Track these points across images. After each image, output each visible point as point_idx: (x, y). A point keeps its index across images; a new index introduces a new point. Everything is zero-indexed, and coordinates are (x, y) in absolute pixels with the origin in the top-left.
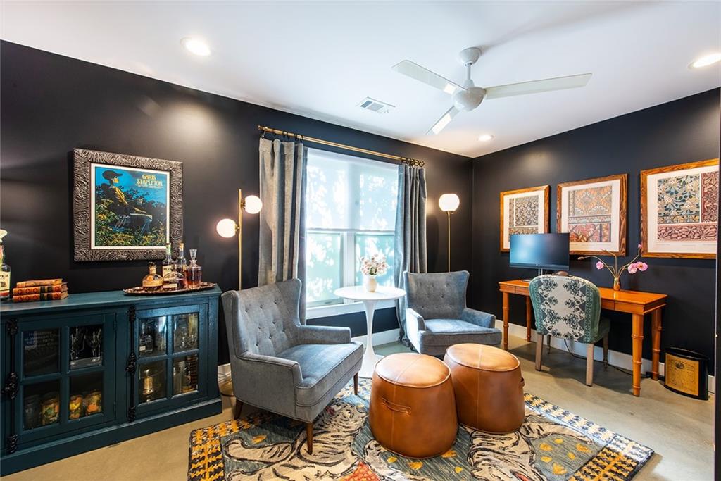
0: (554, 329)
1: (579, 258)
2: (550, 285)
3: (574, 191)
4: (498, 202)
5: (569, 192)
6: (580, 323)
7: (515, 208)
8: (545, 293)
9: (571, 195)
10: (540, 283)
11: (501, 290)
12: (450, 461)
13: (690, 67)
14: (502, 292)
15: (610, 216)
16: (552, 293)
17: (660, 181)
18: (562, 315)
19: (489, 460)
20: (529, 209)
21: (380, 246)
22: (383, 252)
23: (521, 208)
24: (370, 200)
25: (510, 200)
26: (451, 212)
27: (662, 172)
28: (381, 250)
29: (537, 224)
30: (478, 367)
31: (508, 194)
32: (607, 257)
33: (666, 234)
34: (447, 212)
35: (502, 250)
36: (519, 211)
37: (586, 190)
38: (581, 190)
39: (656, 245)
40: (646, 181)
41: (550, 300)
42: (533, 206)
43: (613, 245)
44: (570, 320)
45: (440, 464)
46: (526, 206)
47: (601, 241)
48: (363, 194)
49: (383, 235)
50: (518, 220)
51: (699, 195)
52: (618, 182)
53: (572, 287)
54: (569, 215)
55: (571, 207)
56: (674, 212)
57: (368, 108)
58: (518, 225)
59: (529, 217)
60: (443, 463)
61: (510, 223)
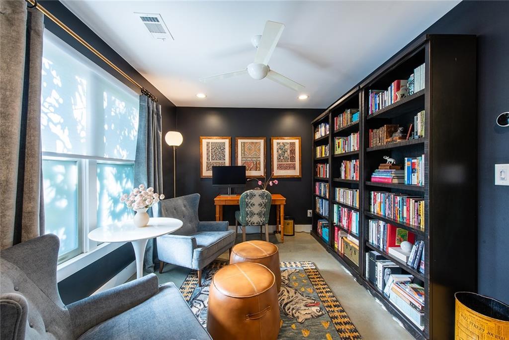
0: (252, 221)
1: (248, 180)
2: (252, 196)
3: (244, 142)
4: (199, 143)
5: (242, 143)
6: (264, 215)
7: (210, 148)
8: (249, 201)
9: (243, 144)
10: (247, 195)
11: (215, 204)
12: (285, 327)
13: (298, 98)
14: (215, 206)
15: (260, 158)
16: (253, 201)
17: (277, 143)
18: (256, 212)
19: (293, 309)
20: (220, 150)
21: (118, 178)
22: (121, 183)
23: (215, 149)
24: (113, 126)
25: (207, 143)
26: (176, 147)
27: (278, 139)
28: (119, 182)
29: (225, 160)
30: (268, 256)
31: (205, 139)
32: (260, 178)
33: (280, 167)
34: (172, 146)
35: (202, 177)
36: (213, 150)
37: (250, 143)
38: (247, 142)
39: (277, 172)
40: (273, 142)
41: (251, 205)
42: (222, 148)
43: (261, 173)
44: (259, 214)
45: (285, 333)
46: (218, 148)
47: (256, 170)
48: (106, 117)
49: (122, 166)
50: (212, 157)
51: (289, 151)
52: (263, 140)
53: (262, 196)
54: (242, 155)
55: (243, 151)
56: (282, 158)
57: (145, 24)
58: (212, 160)
59: (220, 155)
60: (285, 331)
61: (207, 158)
